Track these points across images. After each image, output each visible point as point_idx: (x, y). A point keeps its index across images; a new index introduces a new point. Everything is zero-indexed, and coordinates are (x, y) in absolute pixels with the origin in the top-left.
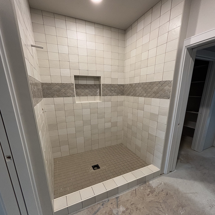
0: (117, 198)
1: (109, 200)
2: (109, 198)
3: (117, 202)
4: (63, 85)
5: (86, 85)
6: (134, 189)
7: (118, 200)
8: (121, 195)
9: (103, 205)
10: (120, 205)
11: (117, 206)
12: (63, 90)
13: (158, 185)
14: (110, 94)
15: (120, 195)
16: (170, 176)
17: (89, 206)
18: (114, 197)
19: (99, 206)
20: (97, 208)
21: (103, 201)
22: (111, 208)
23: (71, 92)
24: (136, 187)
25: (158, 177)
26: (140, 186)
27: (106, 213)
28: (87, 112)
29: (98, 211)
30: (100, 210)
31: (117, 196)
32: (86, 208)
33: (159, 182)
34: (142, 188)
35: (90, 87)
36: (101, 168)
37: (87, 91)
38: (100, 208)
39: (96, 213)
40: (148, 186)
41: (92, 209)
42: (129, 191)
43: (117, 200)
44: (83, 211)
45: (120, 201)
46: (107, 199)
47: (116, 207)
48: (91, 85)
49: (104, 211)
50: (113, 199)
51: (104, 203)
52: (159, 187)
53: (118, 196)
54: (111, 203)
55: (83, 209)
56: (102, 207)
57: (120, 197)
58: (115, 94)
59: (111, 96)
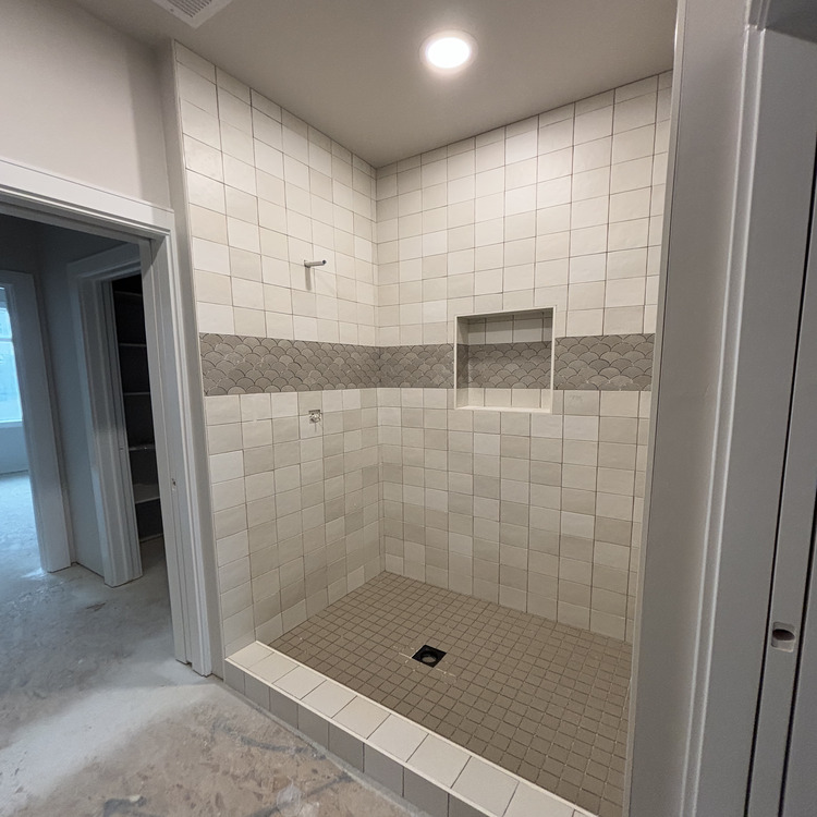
0: (345, 778)
1: (323, 757)
2: (331, 757)
3: (326, 786)
4: (426, 352)
5: (512, 346)
7: (335, 786)
8: (363, 783)
9: (299, 750)
10: (318, 800)
11: (312, 793)
12: (424, 367)
15: (359, 780)
17: (282, 722)
18: (340, 768)
19: (292, 743)
20: (282, 743)
21: (315, 744)
22: (295, 778)
23: (445, 371)
27: (276, 771)
28: (487, 445)
29: (274, 749)
30: (280, 754)
31: (350, 774)
32: (274, 717)
35: (525, 353)
36: (437, 670)
37: (512, 367)
38: (283, 749)
39: (267, 748)
41: (278, 732)
42: (397, 805)
43: (335, 781)
44: (262, 718)
45: (336, 791)
46: (322, 750)
47: (307, 789)
48: (529, 346)
49: (279, 765)
50: (332, 767)
51: (307, 749)
53: (354, 777)
54: (315, 771)
55: (269, 714)
56: (292, 751)
57: (352, 786)
58: (622, 380)
59: (597, 388)
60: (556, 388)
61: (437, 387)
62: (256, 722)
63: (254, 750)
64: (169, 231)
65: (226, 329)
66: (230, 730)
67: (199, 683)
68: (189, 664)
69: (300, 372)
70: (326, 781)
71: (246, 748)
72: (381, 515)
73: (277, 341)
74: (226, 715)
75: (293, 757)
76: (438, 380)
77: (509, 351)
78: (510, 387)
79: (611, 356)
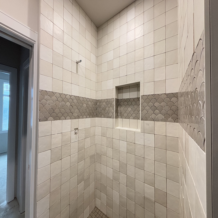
23: (112, 110)
28: (123, 147)
48: (134, 99)
58: (160, 116)
59: (153, 120)
60: (142, 120)
61: (110, 118)
64: (35, 41)
65: (49, 89)
69: (72, 110)
72: (95, 178)
73: (66, 95)
76: (111, 114)
77: (129, 102)
78: (129, 118)
79: (156, 104)
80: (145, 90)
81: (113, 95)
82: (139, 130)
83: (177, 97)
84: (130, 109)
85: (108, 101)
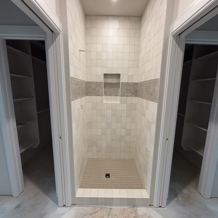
0: (111, 209)
1: (105, 208)
6: (124, 208)
9: (101, 209)
10: (110, 216)
12: (97, 89)
13: (143, 215)
14: (126, 94)
15: (113, 208)
16: (157, 211)
17: (94, 206)
19: (99, 209)
20: (97, 210)
21: (102, 206)
22: (104, 215)
23: (101, 90)
24: (126, 207)
25: (147, 206)
26: (129, 207)
27: (100, 216)
28: (109, 113)
29: (96, 212)
30: (98, 212)
32: (92, 206)
33: (145, 212)
34: (130, 210)
35: (114, 86)
36: (110, 178)
40: (135, 211)
41: (94, 209)
42: (120, 208)
45: (111, 212)
46: (104, 206)
47: (107, 215)
48: (114, 84)
50: (108, 208)
52: (143, 216)
53: (112, 208)
54: (106, 211)
55: (90, 206)
56: (100, 210)
57: (112, 209)
58: (130, 94)
59: (126, 96)
60: (121, 96)
61: (99, 96)
62: (89, 209)
63: (93, 215)
66: (86, 215)
67: (70, 209)
68: (64, 206)
70: (109, 211)
71: (92, 216)
74: (82, 212)
75: (100, 211)
76: (100, 94)
77: (111, 85)
78: (111, 96)
79: (128, 88)
80: (123, 79)
81: (102, 80)
82: (119, 102)
83: (137, 85)
84: (112, 90)
85: (97, 84)
